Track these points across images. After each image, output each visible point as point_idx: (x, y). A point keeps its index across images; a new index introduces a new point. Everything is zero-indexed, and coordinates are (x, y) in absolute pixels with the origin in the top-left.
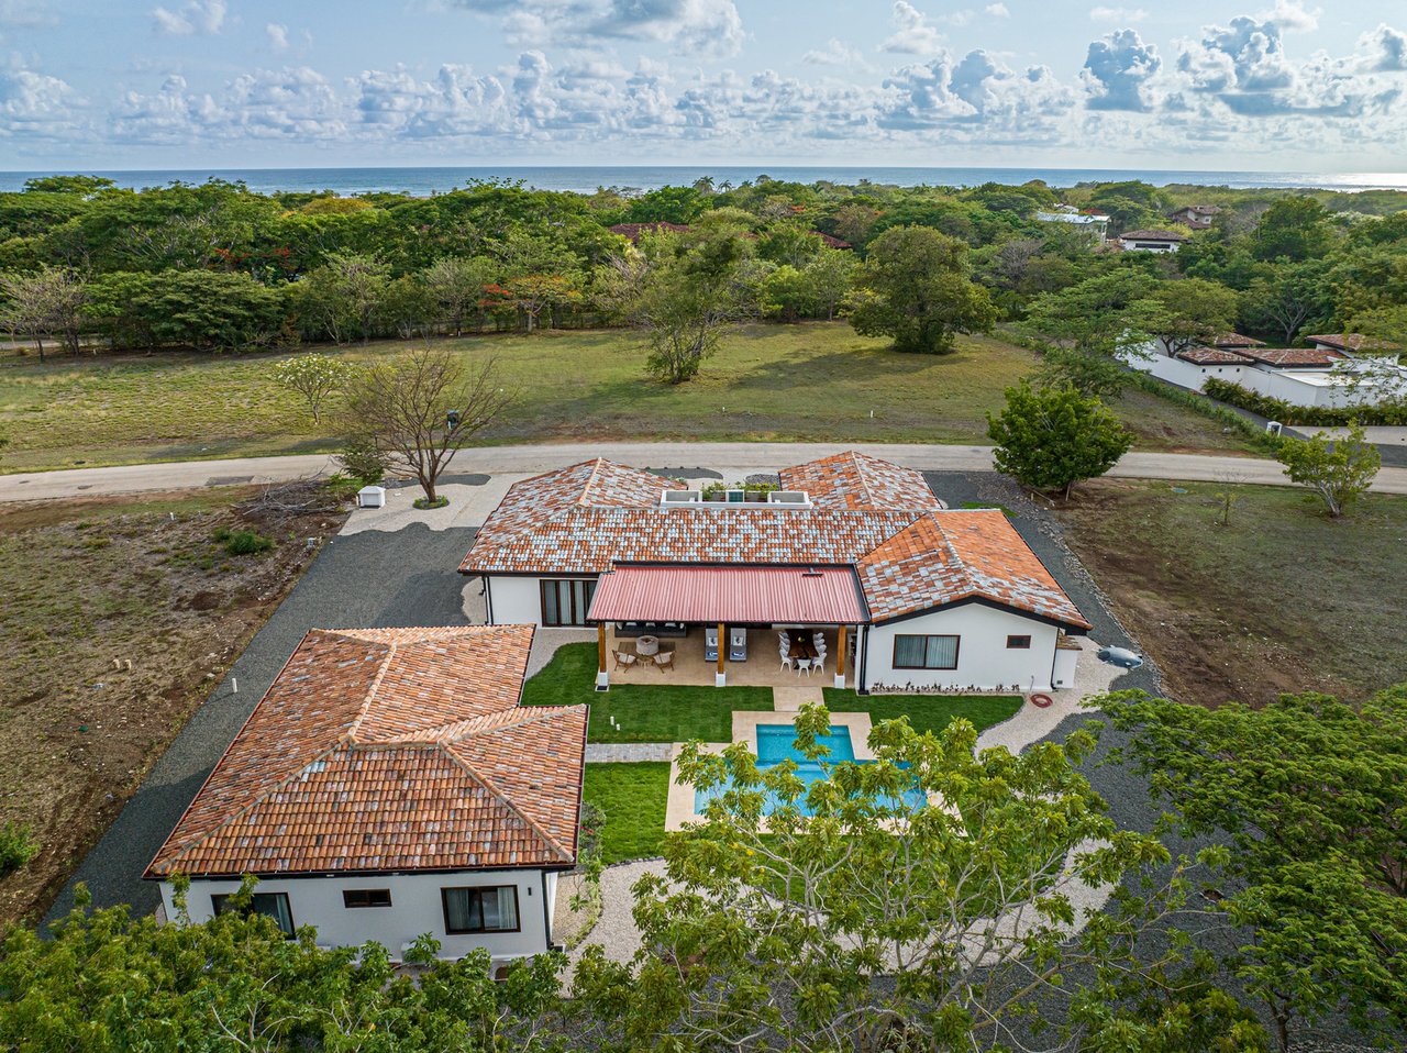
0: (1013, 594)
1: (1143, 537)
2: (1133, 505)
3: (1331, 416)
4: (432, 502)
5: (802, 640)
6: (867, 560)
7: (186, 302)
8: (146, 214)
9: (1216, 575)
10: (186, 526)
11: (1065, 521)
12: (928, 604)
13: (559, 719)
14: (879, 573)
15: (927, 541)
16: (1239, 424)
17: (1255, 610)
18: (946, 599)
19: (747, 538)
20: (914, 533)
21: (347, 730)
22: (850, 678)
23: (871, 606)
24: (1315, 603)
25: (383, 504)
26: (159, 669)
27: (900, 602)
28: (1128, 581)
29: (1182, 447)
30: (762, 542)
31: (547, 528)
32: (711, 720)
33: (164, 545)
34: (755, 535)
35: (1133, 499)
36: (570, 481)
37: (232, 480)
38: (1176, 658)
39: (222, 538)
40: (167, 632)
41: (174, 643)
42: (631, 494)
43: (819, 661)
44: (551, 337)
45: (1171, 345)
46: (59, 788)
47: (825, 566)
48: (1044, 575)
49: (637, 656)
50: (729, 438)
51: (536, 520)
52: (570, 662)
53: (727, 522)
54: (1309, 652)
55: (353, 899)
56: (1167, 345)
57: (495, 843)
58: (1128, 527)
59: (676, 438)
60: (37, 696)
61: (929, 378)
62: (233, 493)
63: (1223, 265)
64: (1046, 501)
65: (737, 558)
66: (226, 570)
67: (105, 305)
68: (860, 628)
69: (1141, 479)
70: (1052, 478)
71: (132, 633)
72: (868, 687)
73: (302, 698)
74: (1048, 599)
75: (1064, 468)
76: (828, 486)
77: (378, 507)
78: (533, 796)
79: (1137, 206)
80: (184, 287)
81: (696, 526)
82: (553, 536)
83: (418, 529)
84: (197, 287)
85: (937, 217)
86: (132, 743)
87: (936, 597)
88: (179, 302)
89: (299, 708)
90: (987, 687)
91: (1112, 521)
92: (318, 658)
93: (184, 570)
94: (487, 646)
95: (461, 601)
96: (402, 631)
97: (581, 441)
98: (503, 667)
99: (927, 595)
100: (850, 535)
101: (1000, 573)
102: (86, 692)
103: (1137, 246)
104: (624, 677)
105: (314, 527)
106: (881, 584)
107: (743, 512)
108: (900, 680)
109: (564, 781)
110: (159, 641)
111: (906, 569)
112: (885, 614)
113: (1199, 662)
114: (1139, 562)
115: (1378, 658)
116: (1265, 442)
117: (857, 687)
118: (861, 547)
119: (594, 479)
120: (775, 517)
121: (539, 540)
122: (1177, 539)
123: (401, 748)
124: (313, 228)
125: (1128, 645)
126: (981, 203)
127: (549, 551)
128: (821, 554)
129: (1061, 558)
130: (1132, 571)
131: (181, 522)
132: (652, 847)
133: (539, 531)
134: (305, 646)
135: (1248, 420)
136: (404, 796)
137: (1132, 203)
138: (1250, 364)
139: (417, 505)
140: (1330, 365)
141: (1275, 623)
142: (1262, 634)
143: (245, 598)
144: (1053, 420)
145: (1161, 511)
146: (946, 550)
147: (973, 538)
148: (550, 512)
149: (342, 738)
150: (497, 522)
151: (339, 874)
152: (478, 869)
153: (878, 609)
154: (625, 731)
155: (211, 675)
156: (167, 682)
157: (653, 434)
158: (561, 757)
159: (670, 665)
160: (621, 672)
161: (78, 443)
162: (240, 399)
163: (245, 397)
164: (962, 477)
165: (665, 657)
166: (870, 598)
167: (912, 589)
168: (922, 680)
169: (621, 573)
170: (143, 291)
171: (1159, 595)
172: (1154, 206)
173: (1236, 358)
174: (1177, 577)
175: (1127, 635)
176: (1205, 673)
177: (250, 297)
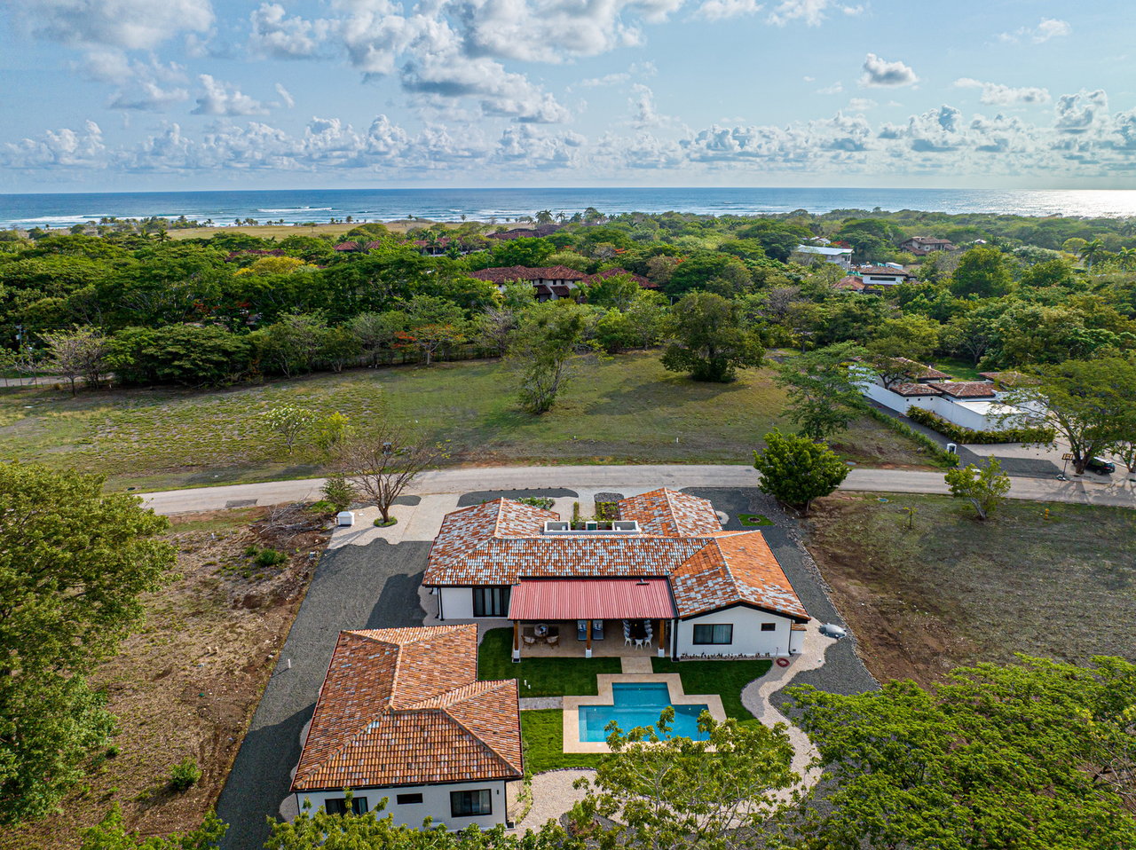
0: (763, 598)
1: (856, 538)
2: (851, 513)
3: (990, 438)
4: (386, 521)
5: (638, 627)
6: (676, 573)
7: (182, 352)
8: (145, 281)
9: (901, 567)
10: (224, 543)
11: (805, 527)
12: (713, 606)
13: (502, 689)
14: (684, 582)
15: (712, 561)
16: (928, 444)
17: (922, 593)
18: (724, 604)
19: (602, 559)
20: (705, 554)
21: (388, 702)
22: (667, 650)
23: (680, 607)
24: (961, 586)
25: (353, 523)
26: (236, 653)
27: (696, 605)
28: (844, 573)
29: (889, 463)
30: (611, 561)
31: (474, 555)
32: (585, 680)
33: (212, 559)
34: (607, 557)
35: (851, 509)
36: (485, 516)
37: (243, 502)
38: (870, 628)
39: (251, 553)
40: (234, 625)
41: (241, 633)
42: (524, 525)
43: (648, 641)
44: (445, 369)
45: (886, 379)
46: (198, 734)
47: (650, 578)
48: (785, 581)
49: (536, 637)
50: (580, 461)
51: (467, 547)
52: (495, 643)
53: (588, 548)
54: (952, 622)
55: (402, 800)
56: (883, 378)
57: (479, 766)
58: (846, 531)
59: (543, 462)
60: (165, 673)
61: (718, 405)
62: (246, 513)
63: (931, 300)
64: (794, 512)
65: (596, 573)
66: (260, 578)
67: (123, 356)
68: (673, 622)
69: (858, 491)
70: (797, 497)
71: (211, 626)
72: (679, 656)
73: (352, 679)
74: (785, 600)
75: (803, 491)
76: (650, 515)
77: (349, 525)
78: (495, 738)
79: (874, 238)
80: (178, 340)
81: (569, 551)
82: (480, 559)
83: (380, 542)
84: (189, 340)
85: (722, 266)
86: (233, 703)
87: (718, 602)
88: (177, 353)
89: (352, 686)
90: (750, 654)
91: (836, 526)
92: (353, 651)
93: (232, 578)
94: (452, 641)
95: (418, 598)
96: (398, 631)
97: (478, 466)
98: (463, 655)
99: (712, 601)
100: (666, 556)
101: (757, 583)
102: (195, 670)
103: (872, 279)
104: (530, 653)
105: (311, 543)
106: (685, 591)
107: (598, 540)
108: (699, 651)
109: (510, 728)
110: (231, 632)
111: (701, 581)
112: (687, 613)
113: (883, 631)
114: (852, 558)
115: (994, 625)
116: (945, 458)
117: (672, 656)
118: (672, 564)
119: (500, 517)
120: (618, 544)
121: (470, 562)
122: (878, 540)
123: (420, 712)
124: (266, 287)
125: (838, 622)
126: (757, 240)
127: (478, 570)
128: (649, 569)
129: (801, 557)
130: (846, 565)
131: (219, 540)
132: (557, 762)
133: (470, 556)
134: (341, 642)
135: (935, 442)
136: (425, 741)
137: (870, 236)
138: (940, 396)
139: (376, 524)
140: (993, 396)
141: (934, 602)
142: (925, 610)
143: (278, 599)
144: (796, 459)
145: (869, 518)
146: (724, 568)
147: (741, 557)
148: (476, 542)
149: (386, 707)
150: (441, 547)
151: (396, 786)
152: (471, 781)
153: (683, 610)
154: (533, 689)
155: (271, 656)
156: (244, 661)
157: (528, 459)
158: (507, 713)
159: (556, 644)
160: (526, 649)
161: (126, 471)
162: (231, 430)
163: (234, 429)
164: (738, 493)
165: (553, 639)
166: (679, 601)
167: (704, 596)
168: (711, 651)
169: (524, 585)
170: (150, 344)
171: (863, 582)
172: (887, 237)
173: (931, 390)
174: (876, 569)
175: (838, 615)
176: (886, 639)
177: (227, 347)
